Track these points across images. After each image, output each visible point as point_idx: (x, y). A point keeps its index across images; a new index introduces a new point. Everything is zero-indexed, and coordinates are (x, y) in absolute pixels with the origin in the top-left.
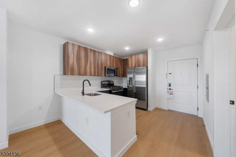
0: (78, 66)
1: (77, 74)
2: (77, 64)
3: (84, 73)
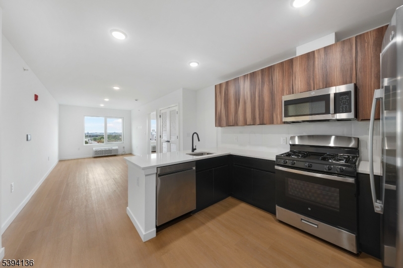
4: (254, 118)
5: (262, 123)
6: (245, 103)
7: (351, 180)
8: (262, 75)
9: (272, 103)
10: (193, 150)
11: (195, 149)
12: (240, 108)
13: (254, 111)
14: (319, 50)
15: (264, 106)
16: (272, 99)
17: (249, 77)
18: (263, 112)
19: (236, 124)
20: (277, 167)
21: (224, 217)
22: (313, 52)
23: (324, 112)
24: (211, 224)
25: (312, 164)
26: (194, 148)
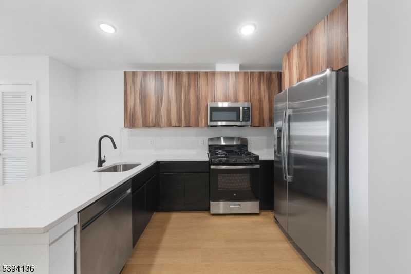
0: (142, 111)
1: (141, 124)
2: (140, 107)
3: (154, 122)
4: (179, 120)
5: (188, 126)
6: (169, 102)
7: (258, 166)
8: (189, 78)
9: (198, 107)
10: (101, 163)
11: (104, 161)
12: (162, 107)
13: (180, 113)
14: (232, 73)
15: (190, 109)
16: (198, 104)
17: (174, 76)
18: (189, 114)
19: (157, 125)
20: (212, 167)
21: (167, 240)
22: (229, 73)
23: (235, 119)
24: (161, 259)
25: (237, 159)
26: (102, 159)
